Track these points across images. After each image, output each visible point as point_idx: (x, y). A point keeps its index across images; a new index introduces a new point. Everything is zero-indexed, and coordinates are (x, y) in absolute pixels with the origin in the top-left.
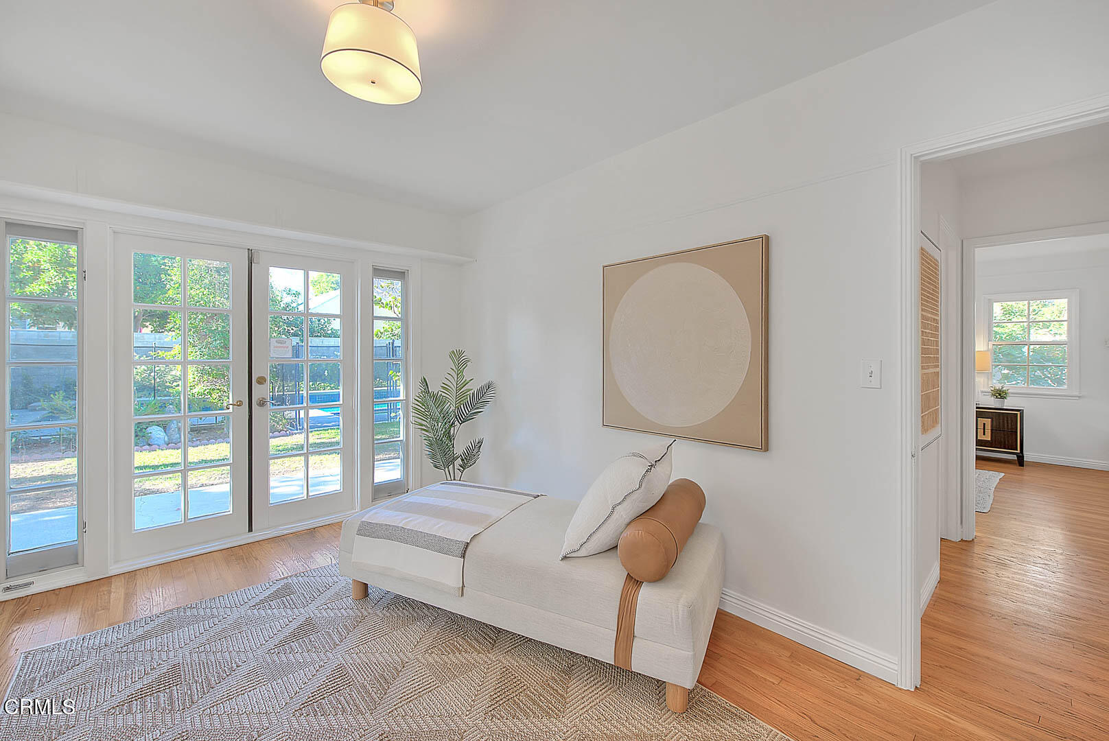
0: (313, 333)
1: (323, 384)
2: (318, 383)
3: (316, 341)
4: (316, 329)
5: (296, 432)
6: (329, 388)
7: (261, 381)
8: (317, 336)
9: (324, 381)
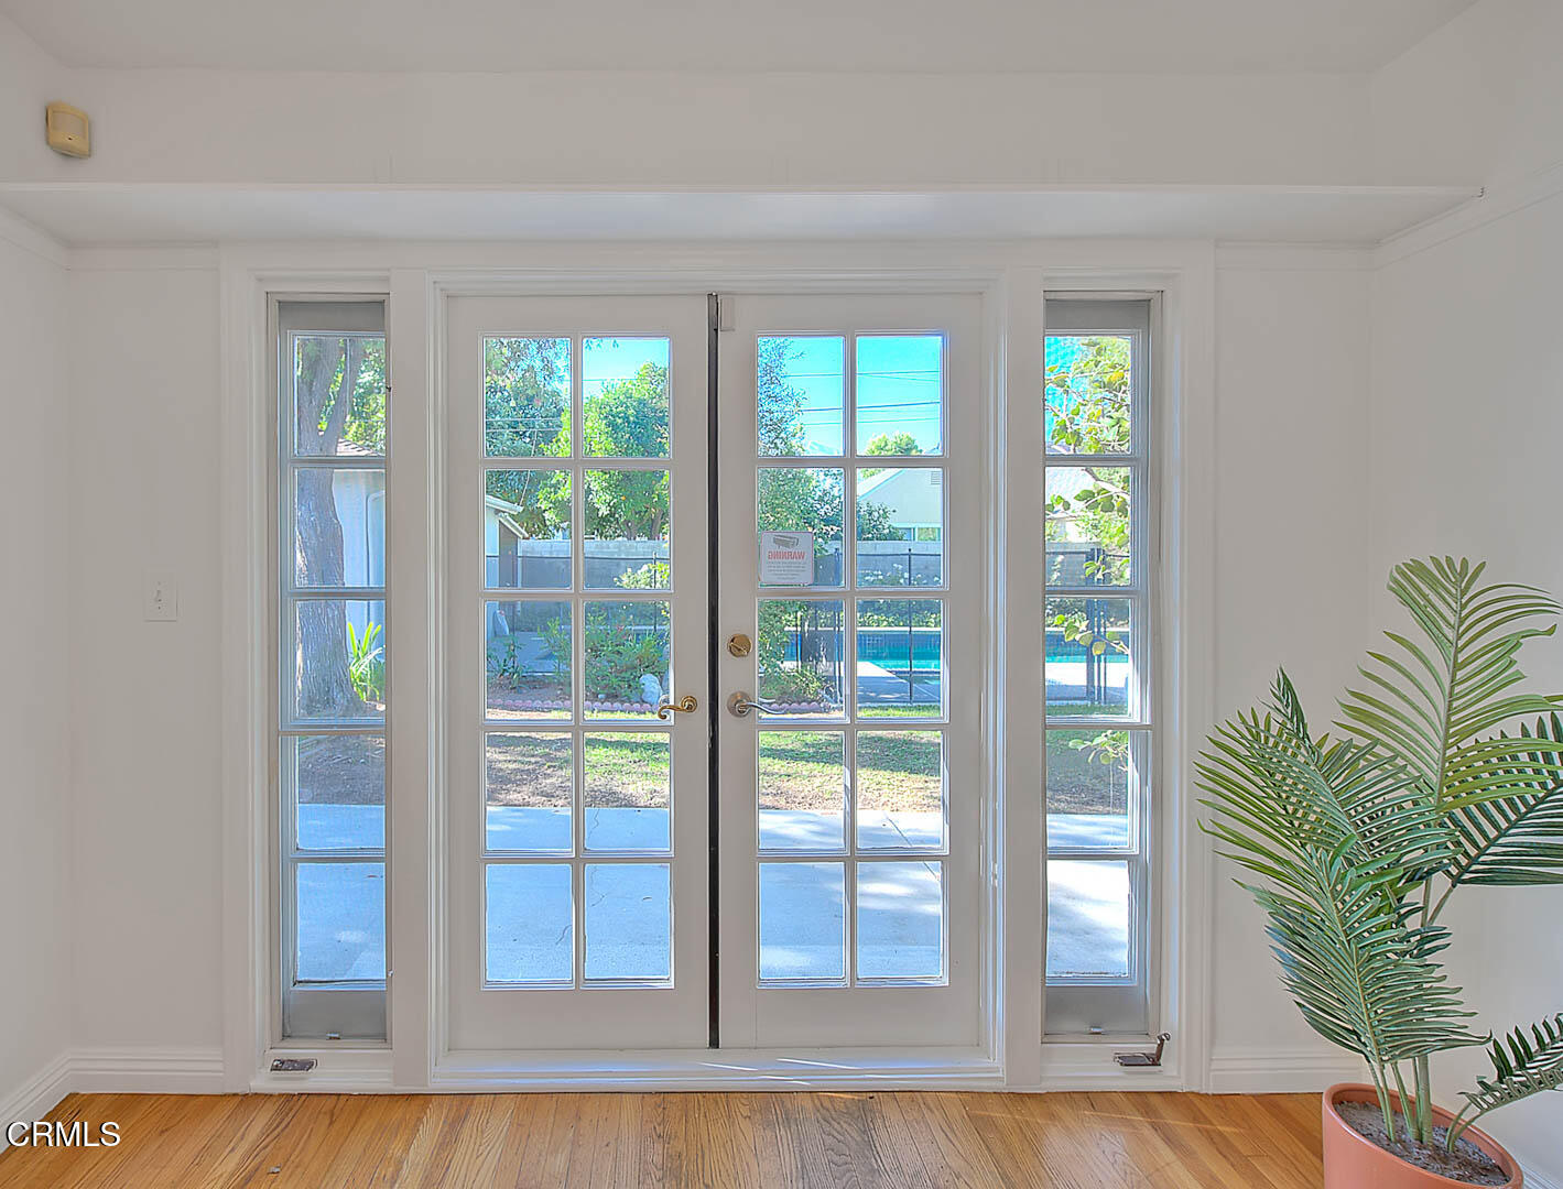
0: (861, 534)
1: (876, 617)
2: (869, 614)
3: (864, 547)
4: (865, 527)
5: (835, 706)
6: (885, 623)
7: (740, 646)
8: (868, 539)
9: (878, 611)
